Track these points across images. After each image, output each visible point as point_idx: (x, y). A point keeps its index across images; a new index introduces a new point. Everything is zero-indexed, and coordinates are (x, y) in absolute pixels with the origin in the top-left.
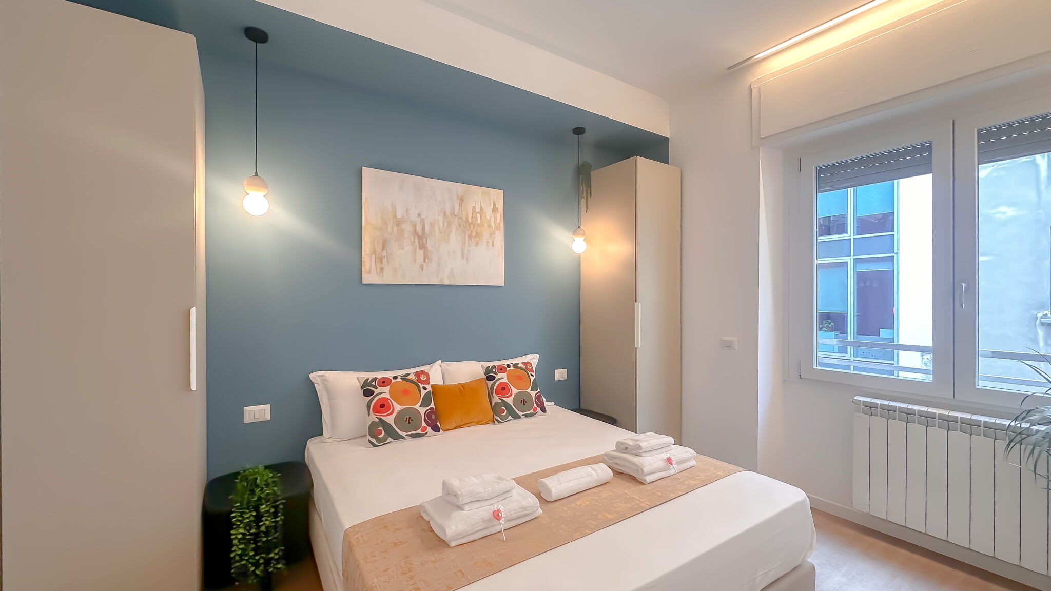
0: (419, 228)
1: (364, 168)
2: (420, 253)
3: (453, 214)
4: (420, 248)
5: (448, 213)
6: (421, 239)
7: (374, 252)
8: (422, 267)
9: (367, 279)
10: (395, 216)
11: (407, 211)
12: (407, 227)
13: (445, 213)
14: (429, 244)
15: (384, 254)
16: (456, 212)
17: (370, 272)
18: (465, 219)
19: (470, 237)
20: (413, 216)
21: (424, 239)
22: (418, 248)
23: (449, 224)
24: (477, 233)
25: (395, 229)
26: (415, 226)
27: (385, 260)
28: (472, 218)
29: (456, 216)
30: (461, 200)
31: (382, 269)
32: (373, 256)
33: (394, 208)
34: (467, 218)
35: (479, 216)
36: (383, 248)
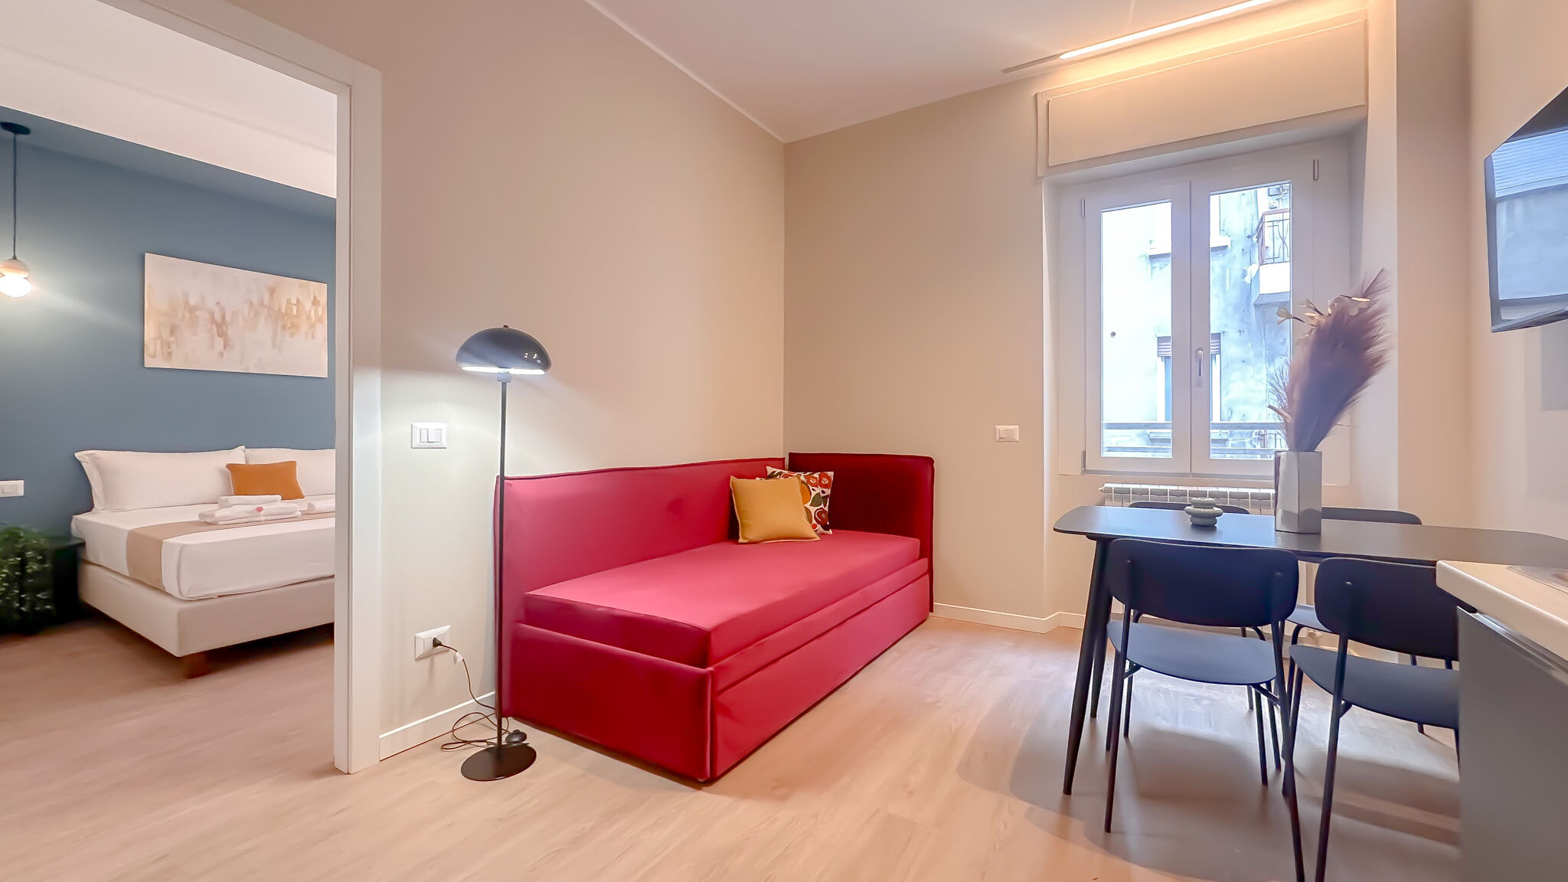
0: (218, 317)
1: (146, 254)
2: (219, 342)
3: (261, 303)
4: (220, 335)
5: (255, 302)
6: (220, 327)
7: (160, 337)
8: (221, 354)
9: (149, 363)
10: (186, 303)
11: (203, 298)
12: (202, 315)
13: (251, 303)
14: (231, 333)
15: (172, 339)
16: (266, 302)
17: (154, 356)
18: (277, 310)
19: (284, 327)
20: (211, 304)
21: (224, 327)
22: (216, 335)
23: (257, 315)
24: (293, 325)
25: (187, 315)
26: (212, 314)
27: (174, 346)
28: (286, 309)
29: (266, 306)
30: (272, 291)
31: (170, 354)
32: (159, 342)
33: (186, 295)
34: (280, 309)
35: (295, 308)
36: (172, 333)
